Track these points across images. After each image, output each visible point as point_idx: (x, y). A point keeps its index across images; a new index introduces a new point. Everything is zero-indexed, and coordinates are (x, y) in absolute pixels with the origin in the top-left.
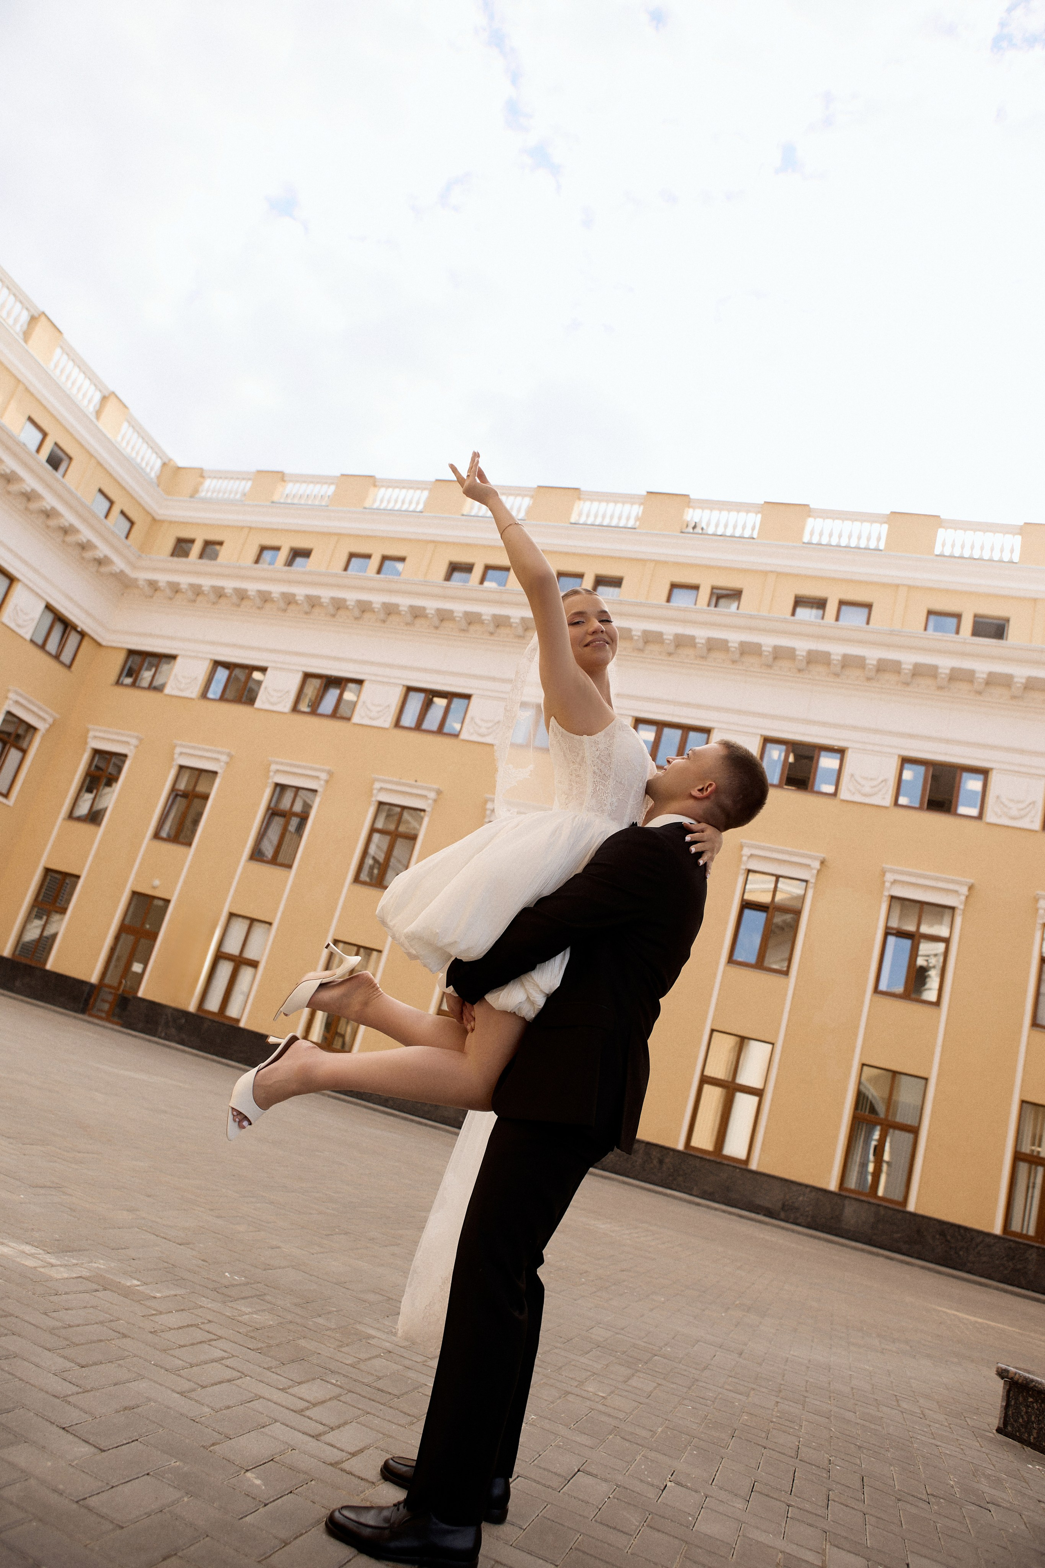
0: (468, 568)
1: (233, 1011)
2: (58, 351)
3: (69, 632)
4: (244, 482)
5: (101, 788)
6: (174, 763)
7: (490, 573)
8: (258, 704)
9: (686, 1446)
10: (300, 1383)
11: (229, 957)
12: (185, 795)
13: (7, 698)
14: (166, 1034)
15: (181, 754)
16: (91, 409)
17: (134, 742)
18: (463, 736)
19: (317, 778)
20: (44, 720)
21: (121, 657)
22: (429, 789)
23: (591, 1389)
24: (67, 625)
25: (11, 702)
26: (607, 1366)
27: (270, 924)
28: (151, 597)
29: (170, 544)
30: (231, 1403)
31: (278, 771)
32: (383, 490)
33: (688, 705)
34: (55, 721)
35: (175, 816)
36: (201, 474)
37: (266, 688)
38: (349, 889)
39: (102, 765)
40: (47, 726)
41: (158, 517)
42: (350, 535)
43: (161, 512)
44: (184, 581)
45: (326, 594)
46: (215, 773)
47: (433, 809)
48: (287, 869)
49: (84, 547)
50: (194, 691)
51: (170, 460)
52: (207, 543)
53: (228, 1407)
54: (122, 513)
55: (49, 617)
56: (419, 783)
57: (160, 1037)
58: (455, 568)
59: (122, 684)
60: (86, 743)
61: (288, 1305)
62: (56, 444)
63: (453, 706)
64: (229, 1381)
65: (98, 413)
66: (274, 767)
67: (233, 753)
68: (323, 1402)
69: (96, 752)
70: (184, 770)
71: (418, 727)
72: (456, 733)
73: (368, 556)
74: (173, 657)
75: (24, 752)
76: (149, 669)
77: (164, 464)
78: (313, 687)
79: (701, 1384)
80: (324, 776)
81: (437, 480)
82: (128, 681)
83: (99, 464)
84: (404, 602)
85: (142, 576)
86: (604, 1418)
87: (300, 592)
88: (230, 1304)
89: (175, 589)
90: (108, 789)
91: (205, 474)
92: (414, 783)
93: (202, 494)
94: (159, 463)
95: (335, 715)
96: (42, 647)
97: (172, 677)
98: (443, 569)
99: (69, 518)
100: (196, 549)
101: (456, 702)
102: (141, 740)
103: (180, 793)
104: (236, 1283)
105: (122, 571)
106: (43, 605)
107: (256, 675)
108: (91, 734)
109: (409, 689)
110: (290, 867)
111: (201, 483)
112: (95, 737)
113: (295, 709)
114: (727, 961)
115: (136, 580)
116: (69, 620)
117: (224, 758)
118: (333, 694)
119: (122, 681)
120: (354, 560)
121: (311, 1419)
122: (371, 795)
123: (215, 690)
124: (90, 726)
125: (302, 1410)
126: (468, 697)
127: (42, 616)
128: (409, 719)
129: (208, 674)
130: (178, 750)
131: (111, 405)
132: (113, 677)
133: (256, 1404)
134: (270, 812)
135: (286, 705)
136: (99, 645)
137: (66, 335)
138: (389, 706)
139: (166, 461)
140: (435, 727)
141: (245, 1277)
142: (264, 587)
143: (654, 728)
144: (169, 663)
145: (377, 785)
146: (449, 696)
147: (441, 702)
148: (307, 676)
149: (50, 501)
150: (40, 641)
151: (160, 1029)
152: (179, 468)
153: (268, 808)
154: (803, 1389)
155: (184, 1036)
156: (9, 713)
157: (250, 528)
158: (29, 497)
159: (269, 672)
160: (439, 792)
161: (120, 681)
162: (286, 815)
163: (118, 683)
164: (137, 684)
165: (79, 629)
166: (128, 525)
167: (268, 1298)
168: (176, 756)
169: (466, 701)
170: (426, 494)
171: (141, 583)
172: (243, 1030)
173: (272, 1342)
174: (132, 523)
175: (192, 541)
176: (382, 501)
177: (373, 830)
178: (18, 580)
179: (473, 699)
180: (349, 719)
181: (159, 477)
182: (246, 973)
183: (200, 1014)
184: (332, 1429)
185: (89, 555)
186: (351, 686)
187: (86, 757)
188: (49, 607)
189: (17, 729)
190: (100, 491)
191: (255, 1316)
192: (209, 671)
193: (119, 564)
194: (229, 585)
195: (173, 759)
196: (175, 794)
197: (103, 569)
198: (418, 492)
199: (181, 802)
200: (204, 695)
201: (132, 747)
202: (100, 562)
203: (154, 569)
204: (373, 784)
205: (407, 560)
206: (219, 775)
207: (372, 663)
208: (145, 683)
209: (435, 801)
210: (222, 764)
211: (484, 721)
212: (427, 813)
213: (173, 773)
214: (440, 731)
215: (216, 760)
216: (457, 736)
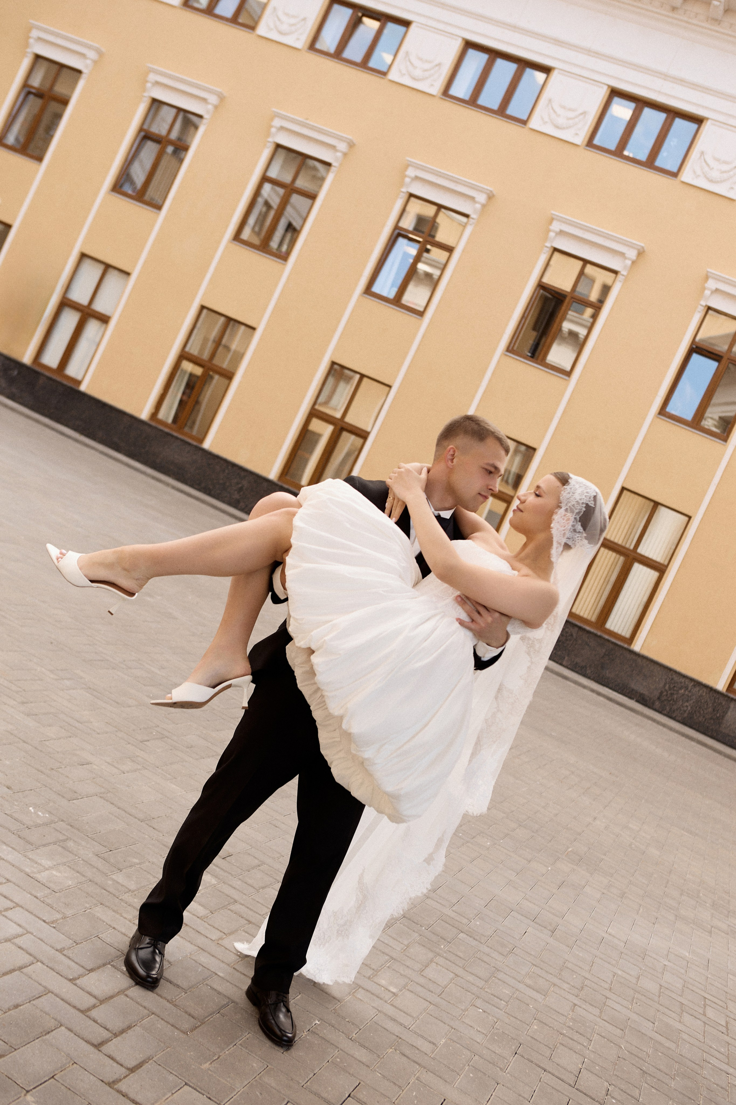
1: (73, 370)
6: (29, 50)
9: (465, 1065)
10: (91, 970)
11: (75, 306)
12: (39, 94)
15: (38, 39)
18: (393, 76)
19: (204, 100)
22: (340, 139)
23: (383, 982)
26: (408, 946)
27: (128, 274)
30: (19, 1001)
31: (157, 83)
33: (681, 81)
35: (25, 119)
38: (226, 247)
46: (79, 72)
47: (341, 165)
48: (155, 210)
53: (16, 1006)
56: (327, 129)
61: (91, 855)
63: (386, 31)
64: (20, 968)
66: (152, 77)
67: (103, 50)
68: (111, 997)
70: (40, 60)
71: (338, 54)
72: (384, 69)
79: (501, 975)
80: (212, 99)
86: (390, 1025)
88: (30, 854)
92: (322, 127)
95: (234, 20)
101: (390, 27)
103: (33, 91)
104: (39, 821)
110: (159, 207)
114: (658, 412)
117: (91, 54)
121: (95, 1021)
122: (267, 134)
125: (89, 1009)
126: (406, 23)
128: (328, 41)
130: (35, 33)
133: (43, 1002)
134: (142, 134)
138: (304, 19)
140: (358, 58)
141: (50, 813)
143: (633, 105)
145: (277, 123)
146: (382, 19)
147: (371, 25)
153: (141, 129)
154: (607, 986)
155: (14, 390)
160: (351, 145)
162: (162, 142)
167: (70, 844)
168: (32, 41)
169: (402, 29)
172: (84, 395)
173: (69, 912)
177: (265, 179)
179: (413, 27)
180: (252, 28)
182: (92, 327)
183: (37, 368)
184: (116, 1035)
191: (54, 873)
195: (27, 45)
196: (27, 91)
199: (34, 103)
204: (272, 119)
206: (84, 76)
209: (345, 154)
210: (89, 62)
211: (421, 59)
212: (333, 169)
213: (26, 63)
214: (364, 64)
215: (83, 55)
216: (384, 74)
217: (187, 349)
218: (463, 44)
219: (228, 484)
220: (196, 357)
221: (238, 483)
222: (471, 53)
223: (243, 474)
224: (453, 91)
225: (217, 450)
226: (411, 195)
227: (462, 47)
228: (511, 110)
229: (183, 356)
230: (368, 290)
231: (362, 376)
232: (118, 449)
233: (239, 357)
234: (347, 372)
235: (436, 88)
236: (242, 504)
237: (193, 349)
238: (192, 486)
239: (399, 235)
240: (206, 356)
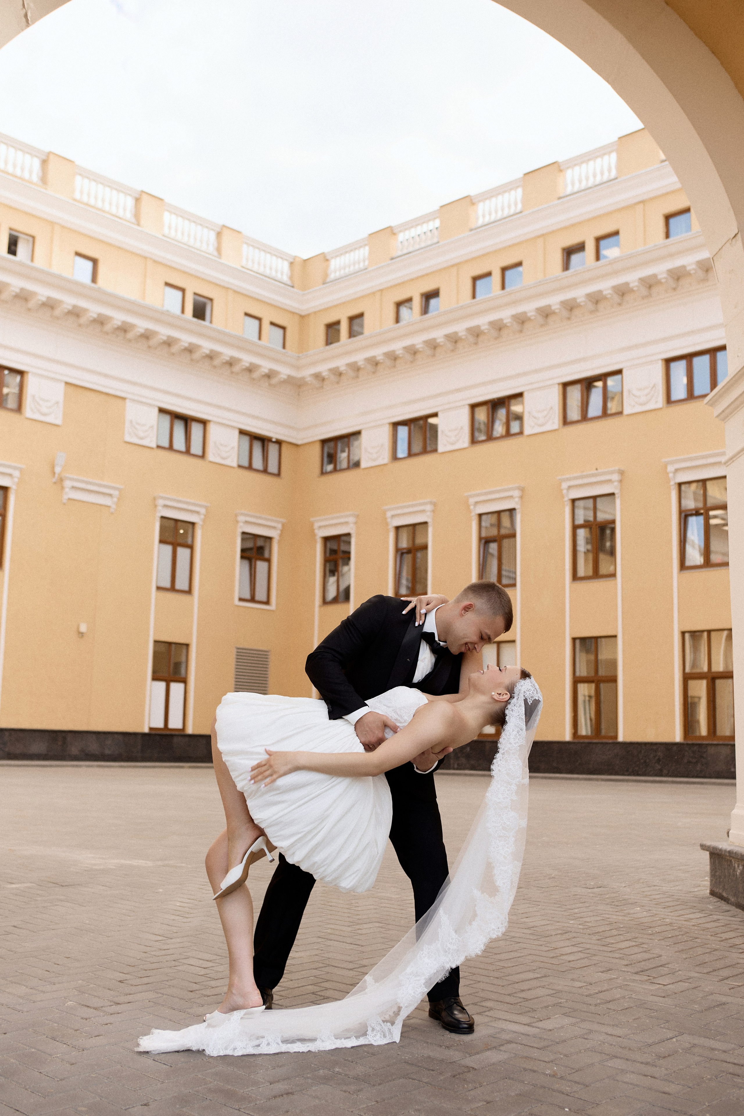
0: (580, 248)
2: (166, 215)
3: (268, 444)
4: (362, 250)
5: (340, 569)
6: (390, 527)
7: (602, 243)
8: (441, 448)
12: (409, 551)
13: (237, 522)
14: (458, 764)
15: (393, 516)
16: (212, 249)
17: (351, 520)
18: (627, 411)
19: (511, 497)
20: (274, 528)
21: (317, 448)
22: (612, 473)
24: (263, 441)
25: (241, 524)
27: (514, 642)
28: (322, 387)
29: (321, 333)
31: (477, 503)
32: (481, 206)
34: (283, 525)
35: (407, 572)
36: (325, 258)
37: (442, 432)
38: (571, 588)
39: (335, 547)
40: (279, 532)
41: (303, 314)
42: (466, 261)
43: (304, 308)
44: (341, 363)
45: (460, 328)
46: (426, 523)
47: (621, 490)
48: (513, 588)
49: (250, 369)
50: (385, 457)
51: (295, 257)
52: (352, 319)
54: (272, 324)
55: (246, 440)
56: (599, 471)
57: (454, 769)
58: (569, 252)
59: (327, 473)
60: (314, 535)
62: (195, 294)
63: (609, 385)
65: (219, 249)
66: (472, 501)
67: (435, 501)
69: (326, 539)
70: (401, 530)
71: (584, 417)
72: (620, 410)
73: (489, 274)
74: (358, 433)
75: (269, 561)
76: (343, 451)
77: (291, 264)
78: (482, 415)
80: (516, 493)
81: (525, 174)
82: (330, 467)
83: (235, 292)
84: (530, 308)
85: (307, 373)
87: (438, 334)
89: (338, 373)
90: (345, 569)
91: (328, 257)
92: (596, 472)
93: (332, 276)
94: (286, 265)
95: (508, 435)
96: (250, 467)
97: (363, 451)
98: (558, 257)
99: (228, 352)
100: (344, 328)
101: (611, 382)
102: (357, 516)
103: (405, 551)
105: (289, 376)
106: (237, 432)
107: (432, 421)
108: (316, 525)
109: (565, 385)
110: (514, 585)
111: (328, 267)
112: (320, 527)
113: (474, 441)
115: (303, 378)
116: (264, 436)
117: (429, 508)
118: (502, 413)
119: (326, 469)
120: (479, 283)
122: (563, 497)
123: (402, 451)
124: (312, 519)
126: (619, 372)
127: (239, 442)
128: (574, 414)
129: (391, 437)
130: (389, 514)
131: (226, 237)
132: (317, 470)
134: (483, 541)
135: (465, 440)
136: (297, 445)
137: (167, 200)
138: (552, 408)
139: (291, 260)
140: (599, 412)
142: (407, 342)
144: (357, 439)
145: (565, 485)
146: (603, 378)
147: (600, 384)
148: (473, 407)
149: (207, 346)
150: (246, 464)
151: (452, 761)
152: (305, 261)
153: (480, 539)
155: (473, 762)
156: (244, 533)
157: (381, 290)
158: (190, 350)
159: (440, 414)
160: (622, 473)
161: (324, 471)
162: (498, 539)
163: (323, 473)
164: (338, 468)
165: (274, 440)
166: (280, 332)
168: (389, 520)
169: (618, 377)
170: (520, 191)
171: (308, 379)
174: (284, 328)
175: (338, 323)
176: (484, 216)
177: (575, 528)
178: (209, 421)
179: (624, 372)
180: (521, 434)
181: (291, 278)
185: (256, 375)
186: (513, 401)
187: (319, 548)
188: (242, 432)
189: (255, 543)
190: (247, 314)
192: (391, 433)
193: (284, 371)
194: (378, 352)
195: (387, 524)
196: (401, 553)
197: (274, 381)
198: (513, 192)
199: (408, 558)
200: (395, 457)
201: (352, 525)
202: (269, 376)
203: (314, 364)
204: (560, 485)
205: (524, 264)
206: (430, 524)
207: (525, 374)
208: (344, 465)
209: (621, 481)
210: (428, 513)
211: (640, 390)
212: (617, 496)
213: (392, 536)
214: (605, 414)
215: (423, 511)
216: (620, 413)
217: (578, 674)
218: (664, 362)
219: (648, 761)
220: (586, 677)
221: (655, 757)
222: (673, 365)
223: (655, 747)
224: (674, 397)
225: (629, 739)
226: (680, 485)
227: (664, 365)
228: (697, 392)
229: (576, 681)
230: (683, 566)
231: (709, 632)
232: (560, 772)
233: (614, 664)
234: (698, 634)
235: (660, 400)
236: (665, 772)
237: (582, 671)
238: (623, 775)
239: (687, 516)
240: (592, 674)
